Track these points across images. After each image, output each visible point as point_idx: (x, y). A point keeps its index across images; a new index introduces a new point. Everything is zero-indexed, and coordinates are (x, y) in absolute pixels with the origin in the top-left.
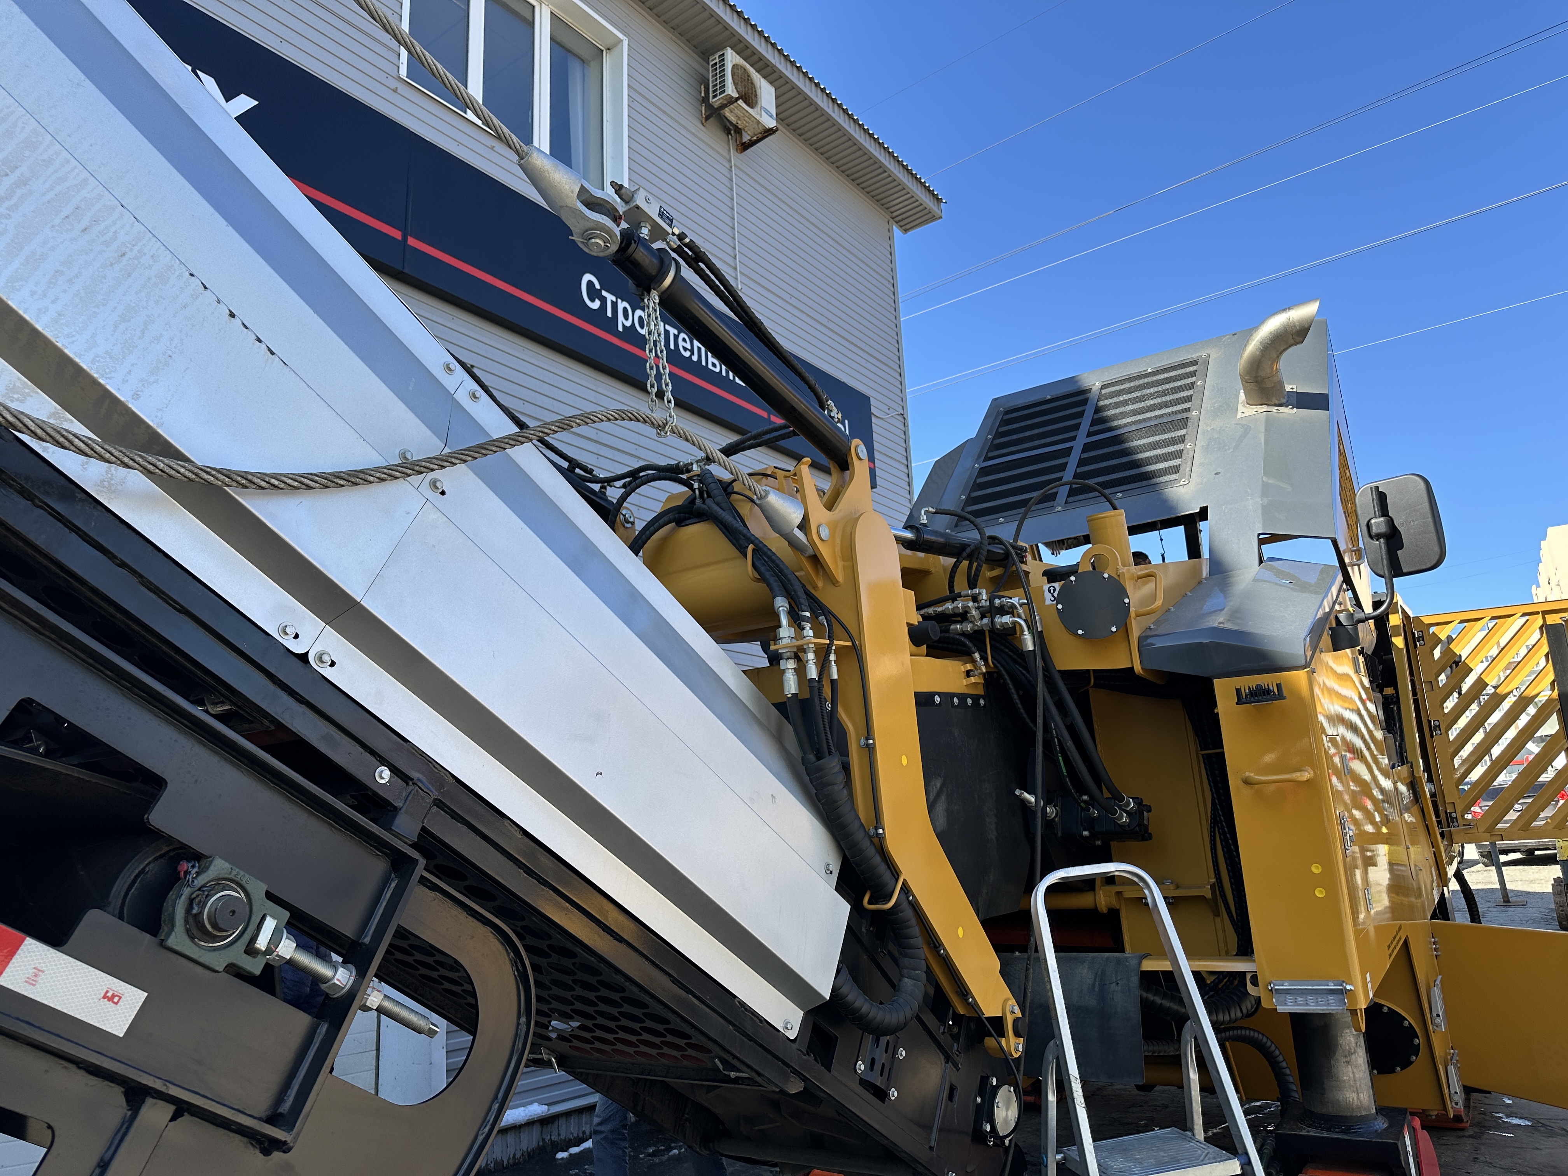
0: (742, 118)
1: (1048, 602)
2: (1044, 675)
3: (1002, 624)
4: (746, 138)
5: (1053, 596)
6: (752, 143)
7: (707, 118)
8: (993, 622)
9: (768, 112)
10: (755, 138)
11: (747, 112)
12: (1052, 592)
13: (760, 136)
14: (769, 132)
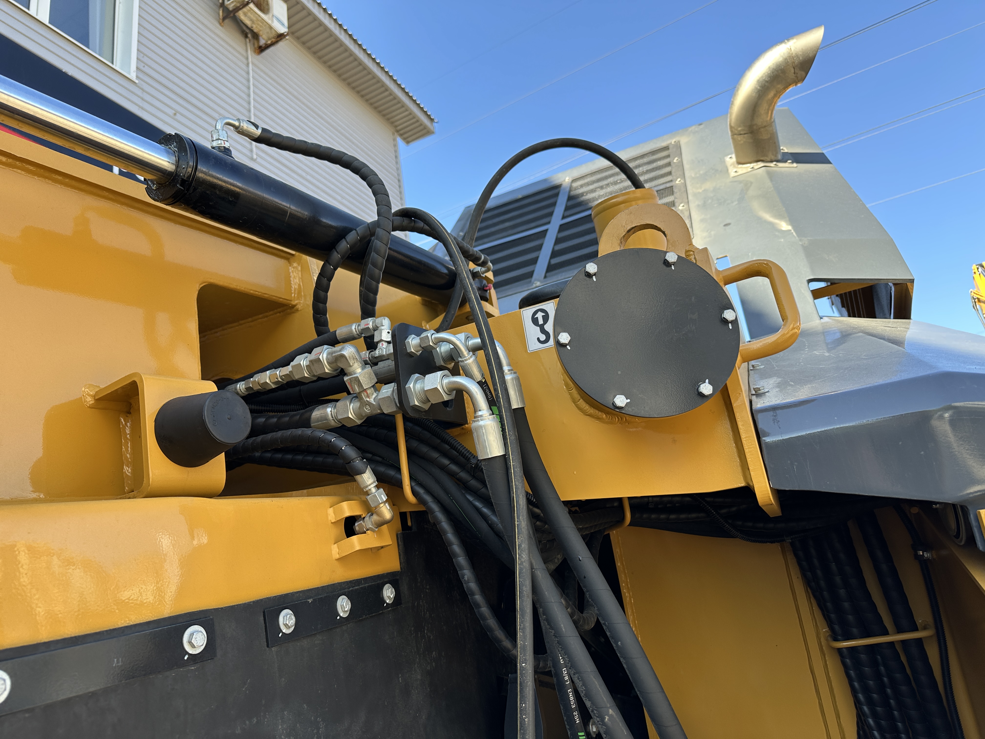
0: (255, 22)
1: (534, 345)
2: (533, 517)
3: (426, 395)
4: (262, 42)
5: (543, 331)
6: (267, 47)
7: (224, 19)
8: (401, 393)
9: (279, 21)
10: (269, 42)
11: (259, 16)
12: (541, 322)
13: (274, 40)
14: (280, 37)
